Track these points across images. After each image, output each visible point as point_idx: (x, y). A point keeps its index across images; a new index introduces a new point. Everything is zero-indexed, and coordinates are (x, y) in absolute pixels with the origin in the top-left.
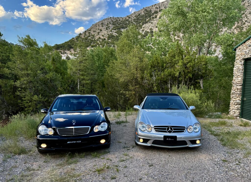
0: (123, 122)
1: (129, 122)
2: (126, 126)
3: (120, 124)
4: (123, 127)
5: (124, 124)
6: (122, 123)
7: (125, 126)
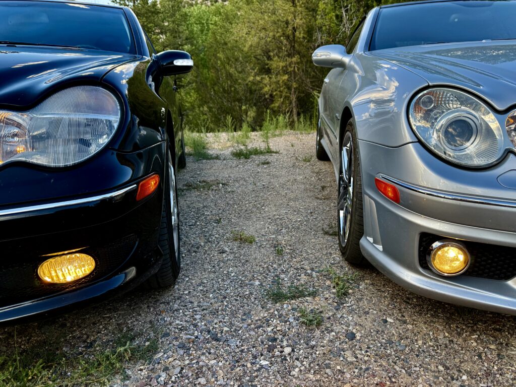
0: (256, 152)
1: (276, 153)
2: (268, 163)
3: (246, 158)
4: (258, 165)
5: (262, 158)
6: (255, 154)
7: (264, 164)
